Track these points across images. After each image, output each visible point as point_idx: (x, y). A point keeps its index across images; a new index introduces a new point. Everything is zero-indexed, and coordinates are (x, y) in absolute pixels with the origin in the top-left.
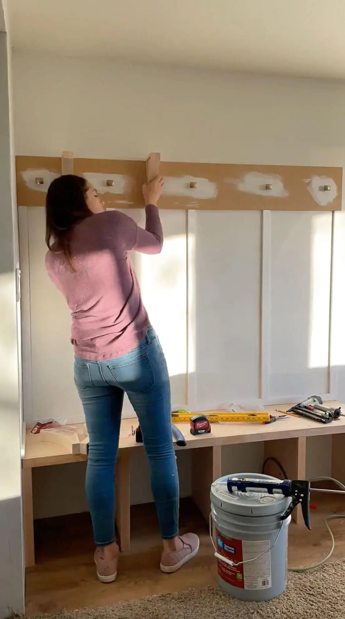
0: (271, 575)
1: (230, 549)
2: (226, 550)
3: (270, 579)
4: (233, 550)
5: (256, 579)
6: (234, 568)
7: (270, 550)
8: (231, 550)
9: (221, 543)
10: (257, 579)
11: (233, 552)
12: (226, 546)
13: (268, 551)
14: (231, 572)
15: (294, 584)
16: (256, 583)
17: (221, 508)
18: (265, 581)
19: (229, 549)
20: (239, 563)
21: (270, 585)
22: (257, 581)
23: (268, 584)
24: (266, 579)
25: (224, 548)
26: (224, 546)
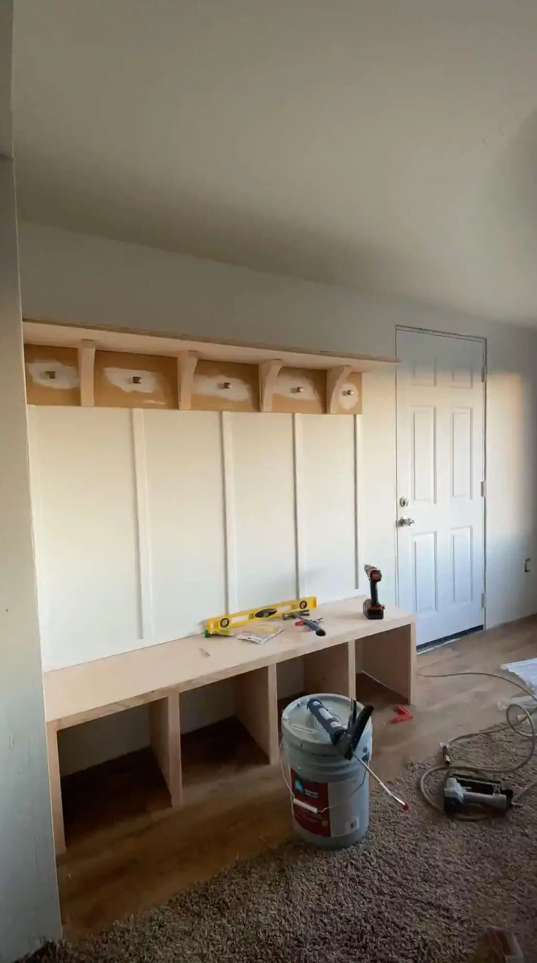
1: (313, 795)
2: (307, 796)
3: (358, 820)
5: (342, 823)
6: (318, 815)
9: (301, 787)
10: (344, 823)
11: (317, 797)
12: (306, 790)
14: (313, 820)
16: (343, 827)
17: (300, 748)
18: (353, 823)
19: (311, 794)
20: (324, 809)
21: (358, 826)
22: (345, 825)
23: (356, 826)
24: (354, 821)
25: (304, 793)
26: (304, 791)
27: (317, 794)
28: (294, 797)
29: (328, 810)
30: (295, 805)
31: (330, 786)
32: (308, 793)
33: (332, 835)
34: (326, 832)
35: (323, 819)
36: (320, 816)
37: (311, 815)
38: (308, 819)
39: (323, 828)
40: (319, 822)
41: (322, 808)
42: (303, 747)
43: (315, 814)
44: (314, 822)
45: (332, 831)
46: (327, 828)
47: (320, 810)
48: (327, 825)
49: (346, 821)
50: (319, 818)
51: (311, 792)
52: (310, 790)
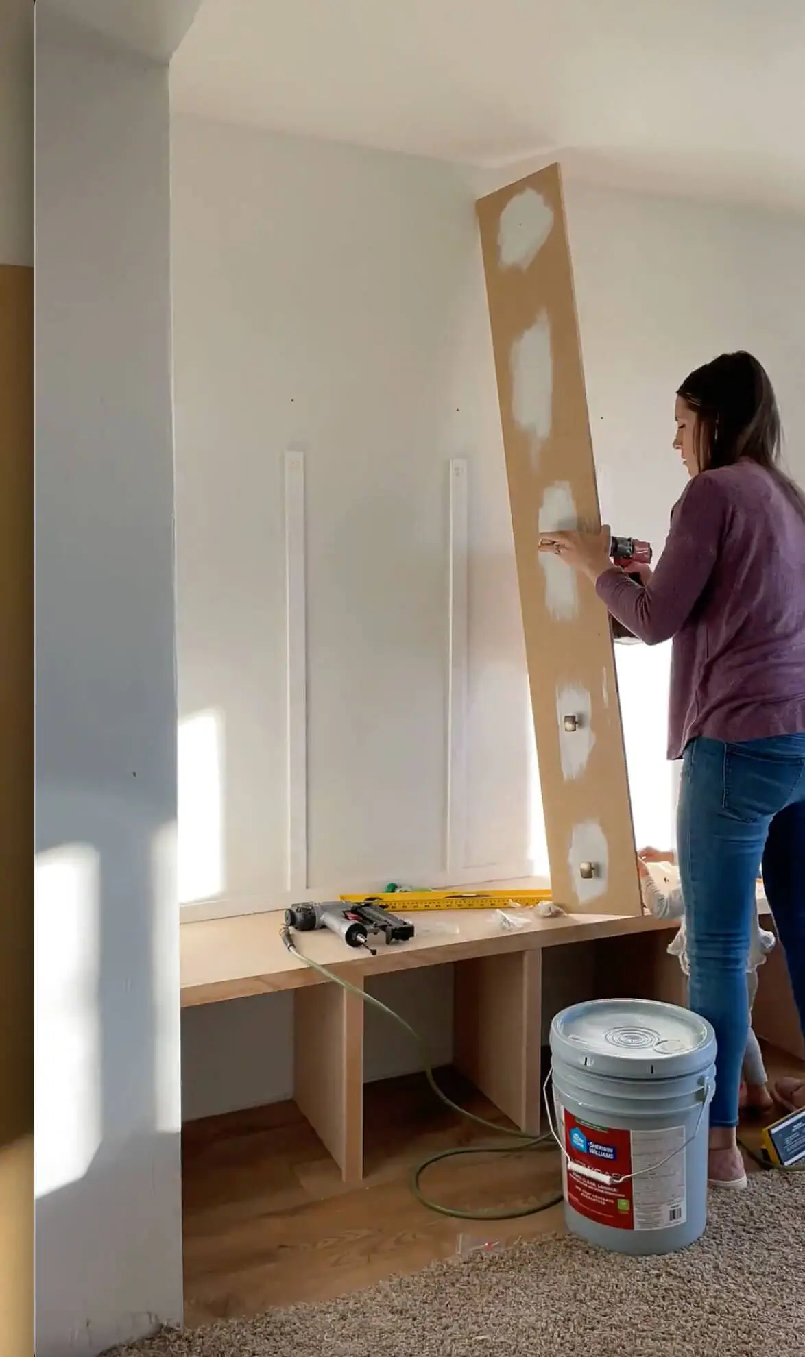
0: (685, 1198)
1: (603, 1152)
2: (594, 1155)
3: (683, 1206)
4: (610, 1153)
5: (657, 1208)
6: (611, 1189)
7: (685, 1148)
8: (606, 1152)
9: (582, 1141)
10: (660, 1208)
11: (611, 1156)
12: (593, 1146)
13: (681, 1149)
14: (604, 1199)
15: (718, 1215)
16: (658, 1216)
17: (584, 1068)
18: (674, 1211)
19: (601, 1151)
20: (623, 1178)
21: (683, 1219)
22: (660, 1211)
23: (680, 1216)
24: (678, 1206)
25: (588, 1150)
26: (588, 1147)
27: (611, 1150)
28: (569, 1159)
29: (630, 1178)
30: (570, 1172)
31: (634, 1135)
32: (595, 1149)
33: (637, 1227)
34: (625, 1221)
35: (622, 1198)
36: (615, 1190)
37: (596, 1189)
38: (591, 1196)
39: (623, 1213)
40: (612, 1201)
41: (619, 1175)
42: (588, 1065)
43: (605, 1188)
44: (604, 1203)
45: (636, 1220)
46: (627, 1213)
47: (615, 1179)
48: (628, 1208)
49: (663, 1205)
50: (614, 1194)
51: (600, 1148)
52: (600, 1144)
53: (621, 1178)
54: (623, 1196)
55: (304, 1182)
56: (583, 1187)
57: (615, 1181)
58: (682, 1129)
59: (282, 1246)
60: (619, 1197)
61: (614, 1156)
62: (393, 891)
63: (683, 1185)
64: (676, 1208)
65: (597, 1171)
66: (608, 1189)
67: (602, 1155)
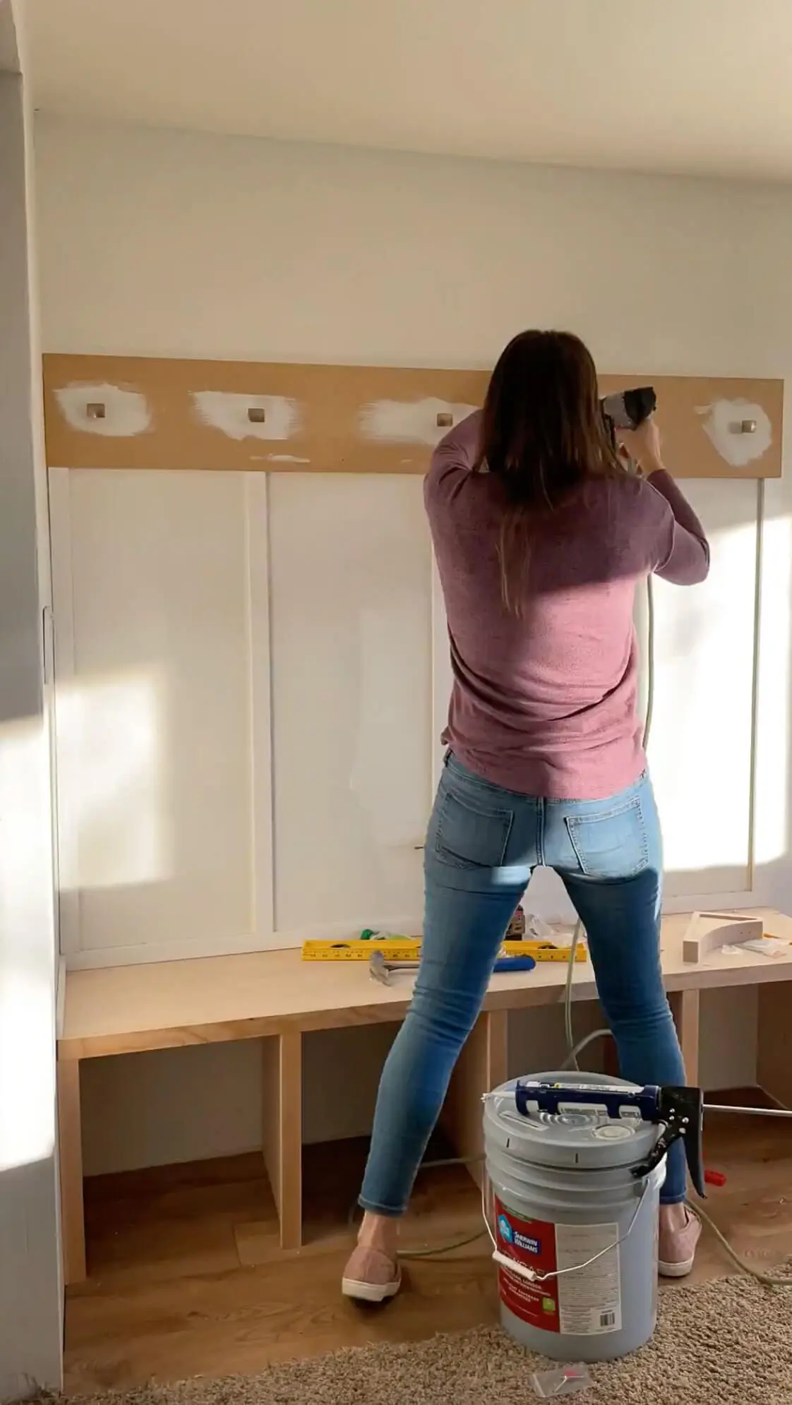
0: (619, 1301)
1: (528, 1244)
2: (519, 1246)
3: (617, 1312)
4: (533, 1246)
5: (585, 1311)
6: (535, 1286)
7: (618, 1245)
9: (508, 1230)
10: (589, 1312)
11: (535, 1250)
12: (517, 1236)
13: (614, 1247)
14: (529, 1296)
16: (587, 1320)
17: (507, 1150)
18: (606, 1317)
19: (525, 1243)
20: (547, 1275)
21: (617, 1325)
22: (589, 1315)
23: (614, 1322)
24: (610, 1311)
25: (514, 1240)
26: (513, 1236)
27: (534, 1243)
28: (498, 1249)
29: (556, 1277)
31: (559, 1229)
32: (520, 1239)
33: (564, 1330)
34: (550, 1322)
35: (547, 1297)
36: (540, 1287)
37: (522, 1284)
38: (517, 1291)
39: (546, 1313)
40: (537, 1300)
41: (543, 1271)
42: (510, 1147)
43: (529, 1283)
44: (529, 1300)
45: (562, 1323)
46: (553, 1314)
47: (539, 1275)
48: (554, 1309)
49: (592, 1309)
50: (538, 1291)
51: (525, 1239)
52: (524, 1235)
53: (545, 1274)
54: (549, 1295)
55: (241, 1244)
56: (510, 1281)
57: (539, 1277)
58: (615, 1226)
59: (194, 1314)
60: (544, 1296)
61: (538, 1250)
62: (368, 938)
63: (616, 1288)
64: (608, 1313)
65: (522, 1264)
66: (531, 1285)
67: (526, 1247)
